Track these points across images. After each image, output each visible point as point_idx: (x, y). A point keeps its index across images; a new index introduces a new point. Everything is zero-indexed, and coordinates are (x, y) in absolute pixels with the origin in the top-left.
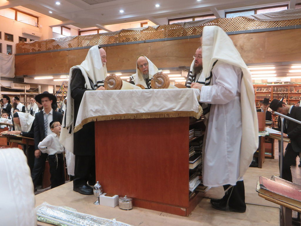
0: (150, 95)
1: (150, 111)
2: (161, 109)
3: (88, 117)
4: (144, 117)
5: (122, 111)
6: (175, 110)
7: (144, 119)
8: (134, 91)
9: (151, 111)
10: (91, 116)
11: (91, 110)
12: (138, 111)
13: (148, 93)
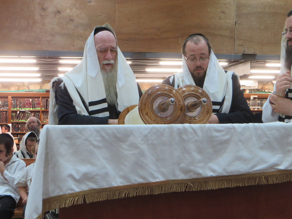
0: (227, 137)
1: (227, 173)
2: (255, 166)
3: (53, 195)
4: (212, 186)
5: (156, 174)
6: (282, 167)
7: (212, 191)
8: (186, 127)
9: (231, 172)
10: (70, 192)
11: (71, 176)
12: (199, 174)
13: (223, 133)
